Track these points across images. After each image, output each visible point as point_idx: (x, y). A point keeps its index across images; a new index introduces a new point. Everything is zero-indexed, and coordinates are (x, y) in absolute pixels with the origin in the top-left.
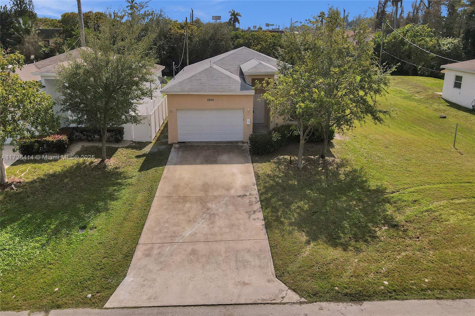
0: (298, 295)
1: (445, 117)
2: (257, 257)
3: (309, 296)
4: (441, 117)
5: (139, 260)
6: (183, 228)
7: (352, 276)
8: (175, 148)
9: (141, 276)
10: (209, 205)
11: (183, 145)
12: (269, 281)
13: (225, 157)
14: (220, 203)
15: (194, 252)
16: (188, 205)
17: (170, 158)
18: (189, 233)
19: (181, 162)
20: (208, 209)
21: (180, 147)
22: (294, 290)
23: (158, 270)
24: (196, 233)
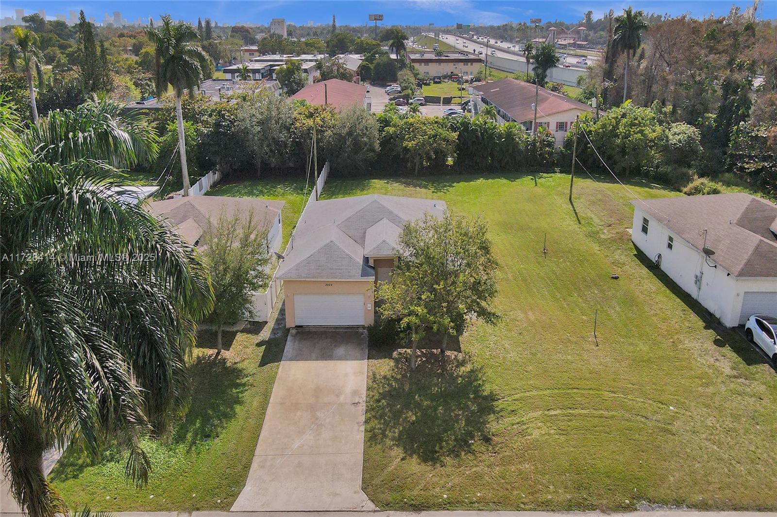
0: (374, 505)
1: (616, 278)
2: (351, 470)
3: (383, 506)
4: (612, 278)
5: (255, 471)
6: (293, 440)
7: (421, 490)
8: (292, 336)
9: (257, 486)
10: (318, 414)
11: (300, 330)
12: (355, 492)
13: (341, 351)
14: (328, 411)
15: (300, 465)
16: (299, 413)
17: (285, 351)
18: (298, 445)
19: (297, 357)
20: (317, 419)
21: (297, 333)
22: (372, 501)
23: (270, 481)
24: (303, 445)
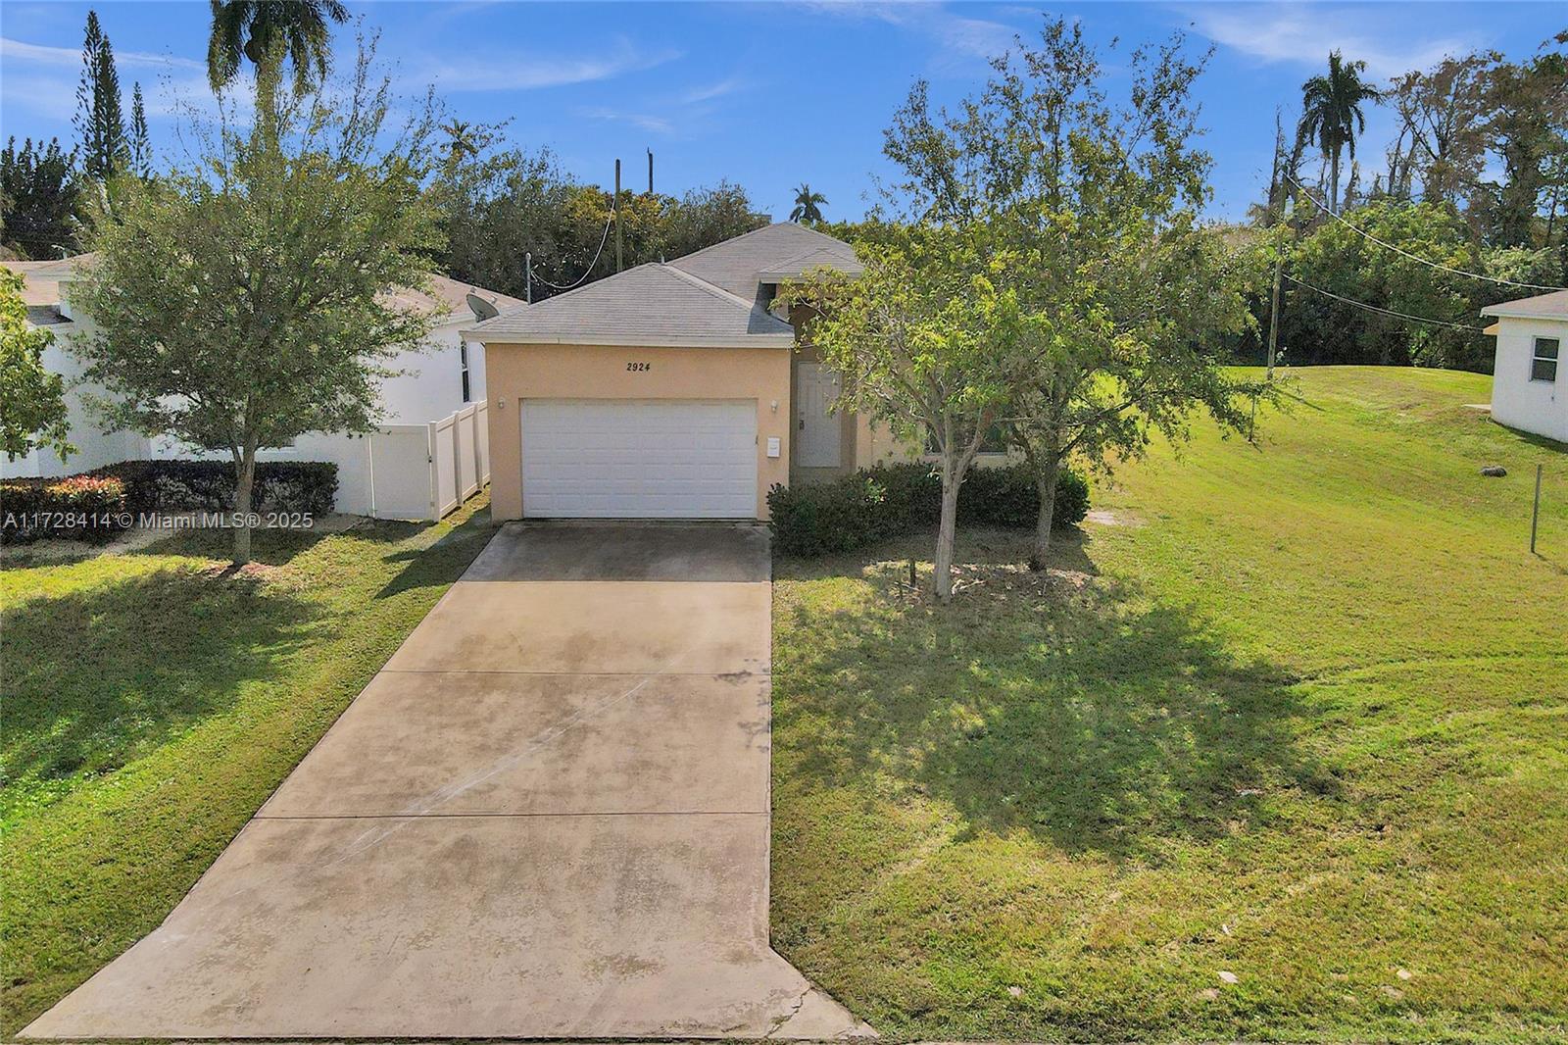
0: (845, 1014)
1: (1500, 474)
2: (713, 870)
3: (892, 1017)
4: (1487, 474)
5: (234, 870)
6: (449, 770)
7: (1087, 949)
8: (508, 534)
9: (222, 926)
10: (575, 700)
11: (535, 525)
12: (737, 958)
13: (677, 564)
14: (616, 693)
15: (463, 849)
16: (494, 698)
17: (478, 561)
18: (467, 786)
19: (514, 572)
20: (566, 713)
21: (523, 533)
22: (834, 995)
23: (297, 909)
24: (495, 787)
